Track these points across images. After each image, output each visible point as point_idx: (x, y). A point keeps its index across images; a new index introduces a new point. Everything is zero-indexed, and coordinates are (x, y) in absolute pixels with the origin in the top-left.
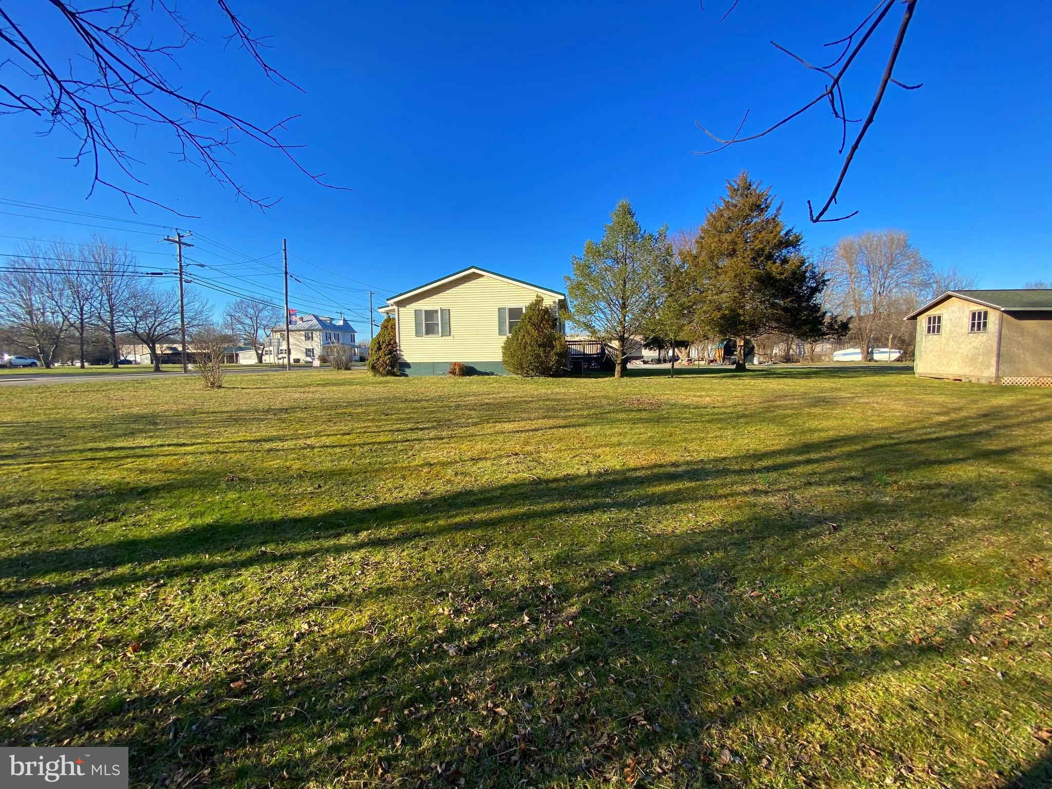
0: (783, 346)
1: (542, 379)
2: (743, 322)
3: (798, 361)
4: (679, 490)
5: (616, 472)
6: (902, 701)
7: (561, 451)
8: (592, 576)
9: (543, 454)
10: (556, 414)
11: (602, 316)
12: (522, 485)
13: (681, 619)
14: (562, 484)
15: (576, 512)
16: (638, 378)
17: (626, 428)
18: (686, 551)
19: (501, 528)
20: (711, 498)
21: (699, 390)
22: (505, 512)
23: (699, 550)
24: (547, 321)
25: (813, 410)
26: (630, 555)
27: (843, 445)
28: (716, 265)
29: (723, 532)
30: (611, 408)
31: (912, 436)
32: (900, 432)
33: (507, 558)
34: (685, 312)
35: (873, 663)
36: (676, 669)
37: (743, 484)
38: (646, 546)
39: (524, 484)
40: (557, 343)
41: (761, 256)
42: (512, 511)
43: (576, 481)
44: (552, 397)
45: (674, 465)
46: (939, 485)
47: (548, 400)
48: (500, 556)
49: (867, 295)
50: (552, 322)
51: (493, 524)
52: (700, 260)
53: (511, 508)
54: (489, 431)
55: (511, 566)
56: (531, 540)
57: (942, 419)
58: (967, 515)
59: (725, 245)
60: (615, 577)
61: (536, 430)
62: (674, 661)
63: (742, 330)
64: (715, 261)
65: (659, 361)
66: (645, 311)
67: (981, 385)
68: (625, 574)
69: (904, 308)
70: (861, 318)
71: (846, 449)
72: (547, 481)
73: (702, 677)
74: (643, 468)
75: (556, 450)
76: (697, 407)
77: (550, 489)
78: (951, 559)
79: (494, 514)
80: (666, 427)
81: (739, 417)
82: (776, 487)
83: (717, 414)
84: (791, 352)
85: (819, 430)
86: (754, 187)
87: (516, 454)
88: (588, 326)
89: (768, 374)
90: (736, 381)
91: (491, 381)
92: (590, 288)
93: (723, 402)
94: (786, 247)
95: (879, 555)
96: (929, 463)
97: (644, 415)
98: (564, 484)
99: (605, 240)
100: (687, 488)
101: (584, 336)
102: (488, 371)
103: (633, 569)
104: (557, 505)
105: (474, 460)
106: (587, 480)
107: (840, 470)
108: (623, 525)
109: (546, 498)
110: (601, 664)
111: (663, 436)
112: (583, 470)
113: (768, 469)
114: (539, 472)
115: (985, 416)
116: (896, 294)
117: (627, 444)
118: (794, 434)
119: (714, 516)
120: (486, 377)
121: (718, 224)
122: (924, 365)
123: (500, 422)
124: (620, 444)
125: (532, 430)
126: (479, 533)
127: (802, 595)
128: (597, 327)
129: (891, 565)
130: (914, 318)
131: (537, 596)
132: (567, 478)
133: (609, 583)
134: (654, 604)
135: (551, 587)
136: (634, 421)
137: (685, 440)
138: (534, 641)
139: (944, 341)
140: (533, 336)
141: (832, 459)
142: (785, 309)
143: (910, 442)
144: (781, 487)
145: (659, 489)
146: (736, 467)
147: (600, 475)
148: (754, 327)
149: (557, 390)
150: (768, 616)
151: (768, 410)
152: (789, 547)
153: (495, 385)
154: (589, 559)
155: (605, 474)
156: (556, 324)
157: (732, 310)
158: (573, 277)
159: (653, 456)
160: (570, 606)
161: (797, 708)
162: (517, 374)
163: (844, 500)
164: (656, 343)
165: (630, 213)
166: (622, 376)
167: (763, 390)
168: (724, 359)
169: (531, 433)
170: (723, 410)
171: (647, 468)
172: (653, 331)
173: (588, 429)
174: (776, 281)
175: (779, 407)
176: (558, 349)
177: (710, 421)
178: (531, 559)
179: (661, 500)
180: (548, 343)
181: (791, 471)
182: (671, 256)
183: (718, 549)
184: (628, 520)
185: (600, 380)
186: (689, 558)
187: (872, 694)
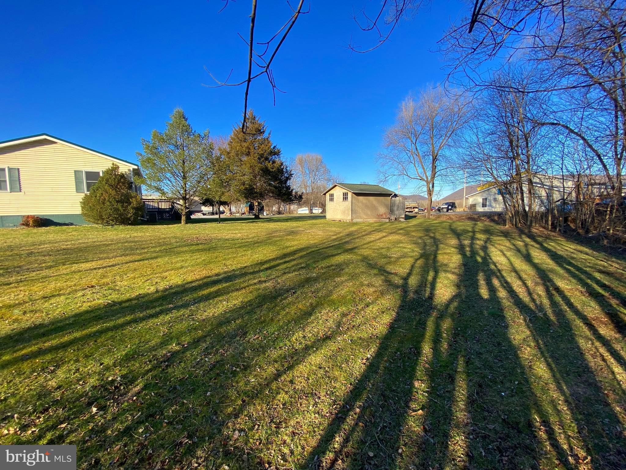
0: (277, 206)
1: (122, 227)
2: (256, 193)
3: (284, 214)
4: (219, 289)
5: (177, 286)
6: (316, 366)
7: (135, 278)
8: (154, 360)
9: (119, 283)
10: (133, 252)
11: (169, 182)
12: (96, 309)
13: (214, 366)
14: (134, 302)
15: (144, 320)
16: (198, 224)
17: (187, 256)
18: (220, 324)
19: (73, 348)
20: (237, 290)
21: (234, 230)
22: (77, 334)
23: (228, 322)
24: (123, 183)
25: (288, 237)
26: (183, 337)
27: (299, 253)
28: (240, 159)
29: (242, 308)
30: (178, 244)
31: (324, 246)
32: (320, 244)
33: (78, 370)
34: (224, 184)
35: (306, 353)
36: (210, 397)
37: (254, 279)
38: (195, 329)
39: (99, 309)
40: (133, 200)
41: (263, 158)
42: (84, 332)
43: (146, 298)
44: (131, 239)
45: (217, 275)
46: (332, 265)
47: (127, 242)
48: (70, 370)
49: (309, 183)
50: (129, 184)
51: (64, 347)
52: (231, 154)
53: (84, 330)
54: (65, 272)
55: (81, 375)
56: (102, 350)
57: (334, 237)
58: (340, 276)
59: (244, 149)
60: (171, 355)
61: (113, 266)
62: (209, 394)
63: (256, 197)
64: (239, 156)
65: (213, 214)
66: (199, 182)
67: (347, 223)
68: (179, 351)
69: (322, 189)
70: (307, 194)
71: (300, 254)
72: (121, 303)
73: (225, 396)
74: (197, 280)
75: (130, 279)
76: (233, 240)
77: (124, 308)
78: (334, 296)
79: (66, 339)
80: (214, 253)
81: (255, 243)
82: (270, 278)
83: (244, 243)
84: (281, 209)
85: (290, 247)
86: (257, 119)
87: (92, 287)
88: (158, 189)
89: (269, 220)
90: (254, 224)
91: (70, 231)
92: (158, 162)
93: (247, 236)
94: (274, 155)
95: (310, 301)
96: (329, 256)
97: (200, 247)
98: (136, 301)
99: (167, 132)
100: (224, 287)
101: (156, 196)
102: (67, 222)
103: (186, 346)
104: (128, 318)
105: (46, 297)
106: (155, 295)
107: (297, 265)
108: (180, 320)
109: (119, 315)
110: (158, 417)
111: (212, 259)
112: (153, 289)
113: (267, 269)
114: (115, 297)
115: (348, 235)
116: (319, 183)
117: (187, 267)
118: (279, 250)
119: (238, 300)
120: (65, 227)
121: (240, 136)
122: (329, 215)
123: (77, 263)
124: (182, 267)
125: (109, 266)
126: (48, 357)
127: (279, 330)
128: (165, 190)
129: (314, 305)
130: (325, 194)
131: (106, 389)
132: (138, 298)
133: (168, 360)
134: (198, 363)
135: (119, 378)
136: (193, 252)
137: (225, 259)
138: (102, 424)
139: (335, 204)
140: (110, 194)
141: (294, 260)
142: (275, 187)
143: (323, 249)
144: (272, 277)
145: (205, 292)
146: (251, 271)
147: (166, 290)
148: (262, 195)
149: (135, 234)
150: (261, 347)
151: (269, 238)
152: (274, 307)
153: (74, 233)
154: (154, 349)
155: (169, 289)
156: (132, 186)
157: (250, 186)
158: (143, 154)
159: (204, 272)
160: (135, 387)
161: (273, 390)
162: (97, 224)
163: (298, 278)
164: (207, 202)
165: (184, 118)
166: (187, 223)
167: (267, 229)
168: (249, 213)
169: (108, 268)
170: (247, 240)
171: (200, 280)
172: (205, 194)
173: (159, 260)
174: (270, 172)
175: (274, 237)
176: (134, 203)
177: (239, 247)
178: (101, 364)
179: (207, 298)
180: (126, 200)
181: (277, 268)
182: (213, 149)
183: (238, 318)
184: (184, 315)
185: (170, 226)
186: (222, 328)
187: (305, 368)
